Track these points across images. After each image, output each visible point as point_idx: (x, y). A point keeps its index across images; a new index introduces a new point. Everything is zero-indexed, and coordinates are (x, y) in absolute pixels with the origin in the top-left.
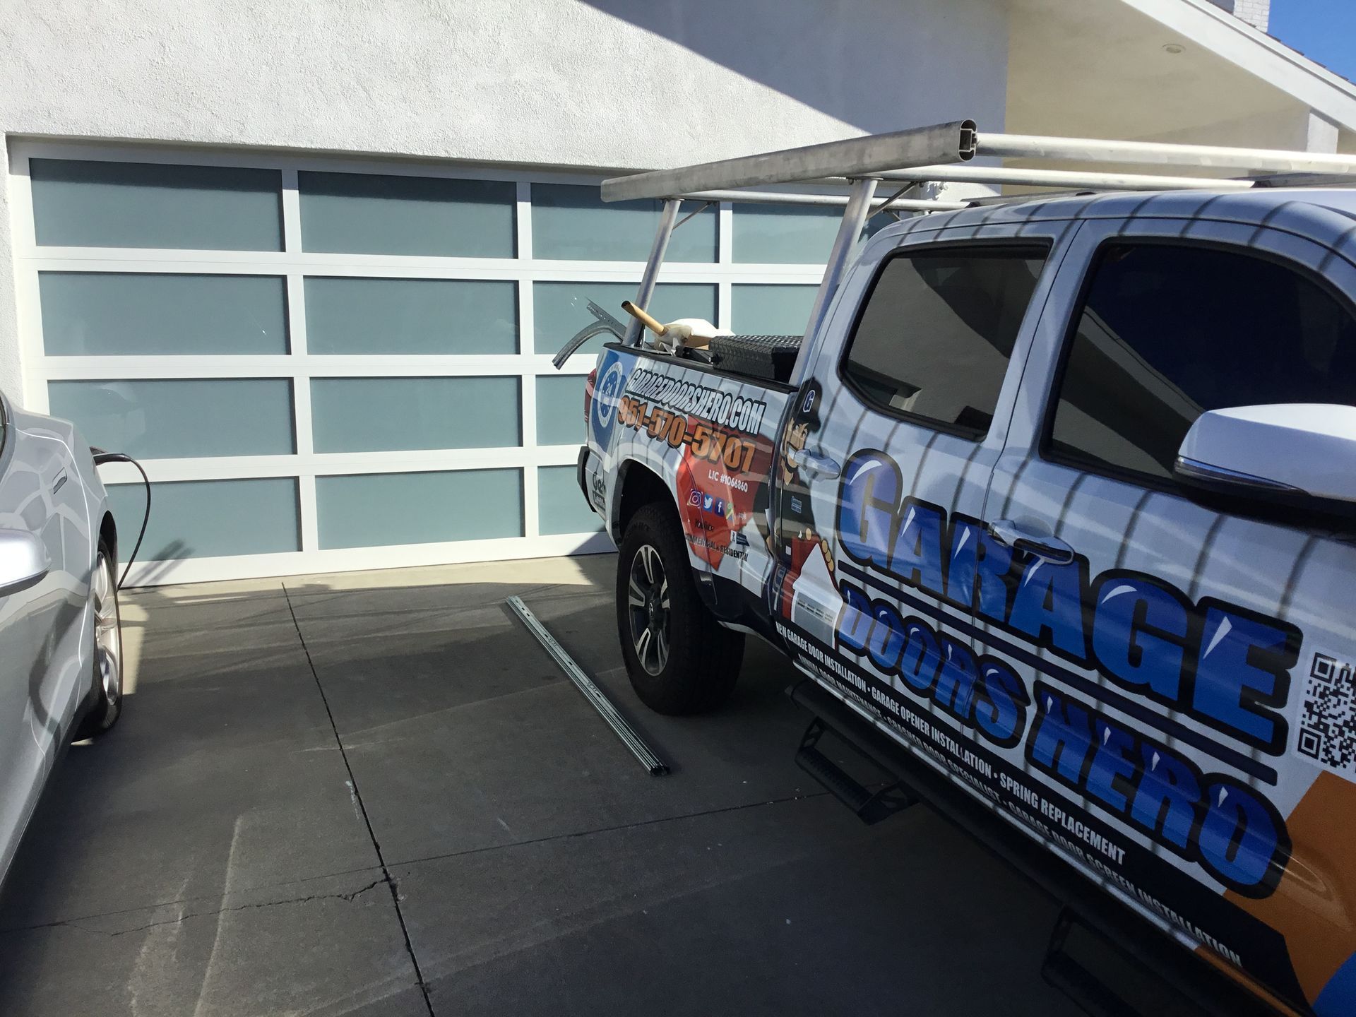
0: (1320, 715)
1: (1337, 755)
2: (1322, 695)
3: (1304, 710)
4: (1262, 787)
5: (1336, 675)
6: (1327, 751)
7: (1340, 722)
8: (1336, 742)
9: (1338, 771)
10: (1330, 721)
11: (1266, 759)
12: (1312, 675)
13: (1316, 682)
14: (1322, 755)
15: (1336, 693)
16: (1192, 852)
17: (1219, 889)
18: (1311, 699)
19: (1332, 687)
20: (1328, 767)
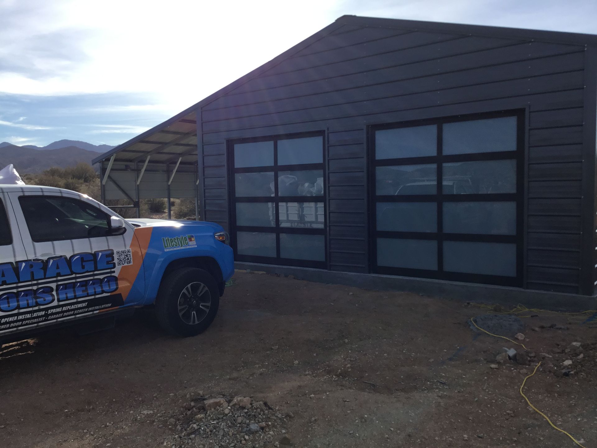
0: (120, 259)
1: (124, 263)
2: (119, 256)
3: (117, 260)
4: (113, 274)
5: (120, 253)
6: (122, 263)
7: (123, 258)
8: (123, 261)
9: (124, 265)
10: (121, 259)
11: (113, 270)
12: (117, 254)
13: (118, 255)
14: (122, 264)
15: (121, 255)
16: (103, 292)
17: (109, 294)
18: (118, 258)
19: (120, 254)
20: (123, 265)
